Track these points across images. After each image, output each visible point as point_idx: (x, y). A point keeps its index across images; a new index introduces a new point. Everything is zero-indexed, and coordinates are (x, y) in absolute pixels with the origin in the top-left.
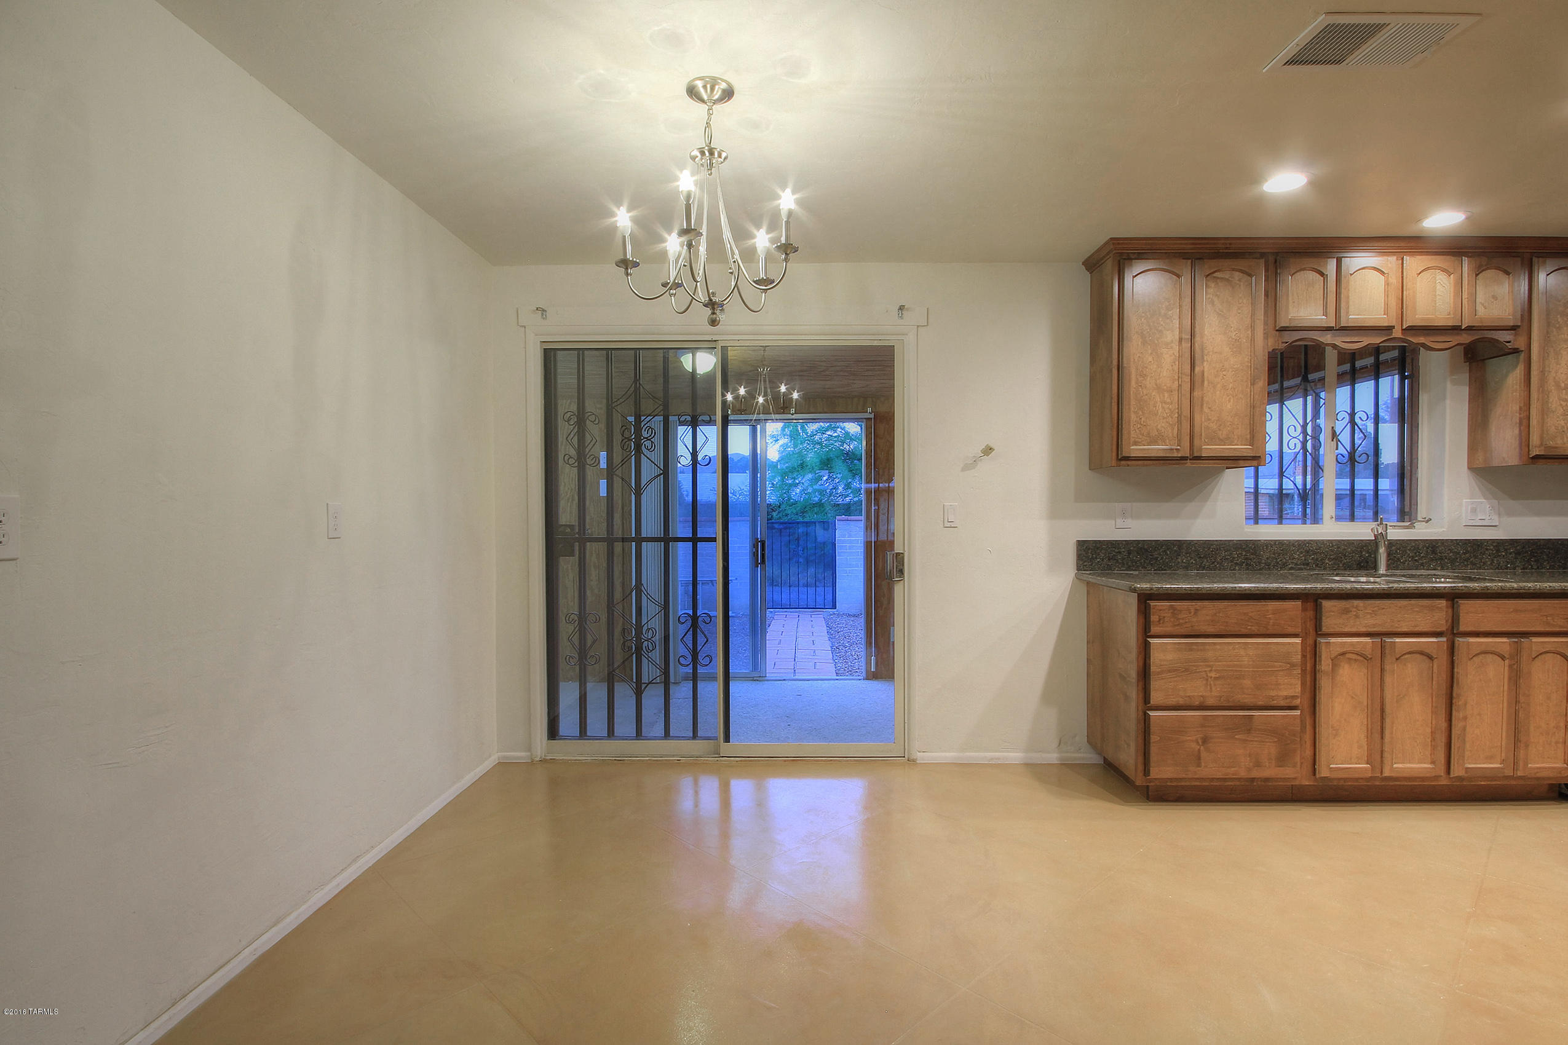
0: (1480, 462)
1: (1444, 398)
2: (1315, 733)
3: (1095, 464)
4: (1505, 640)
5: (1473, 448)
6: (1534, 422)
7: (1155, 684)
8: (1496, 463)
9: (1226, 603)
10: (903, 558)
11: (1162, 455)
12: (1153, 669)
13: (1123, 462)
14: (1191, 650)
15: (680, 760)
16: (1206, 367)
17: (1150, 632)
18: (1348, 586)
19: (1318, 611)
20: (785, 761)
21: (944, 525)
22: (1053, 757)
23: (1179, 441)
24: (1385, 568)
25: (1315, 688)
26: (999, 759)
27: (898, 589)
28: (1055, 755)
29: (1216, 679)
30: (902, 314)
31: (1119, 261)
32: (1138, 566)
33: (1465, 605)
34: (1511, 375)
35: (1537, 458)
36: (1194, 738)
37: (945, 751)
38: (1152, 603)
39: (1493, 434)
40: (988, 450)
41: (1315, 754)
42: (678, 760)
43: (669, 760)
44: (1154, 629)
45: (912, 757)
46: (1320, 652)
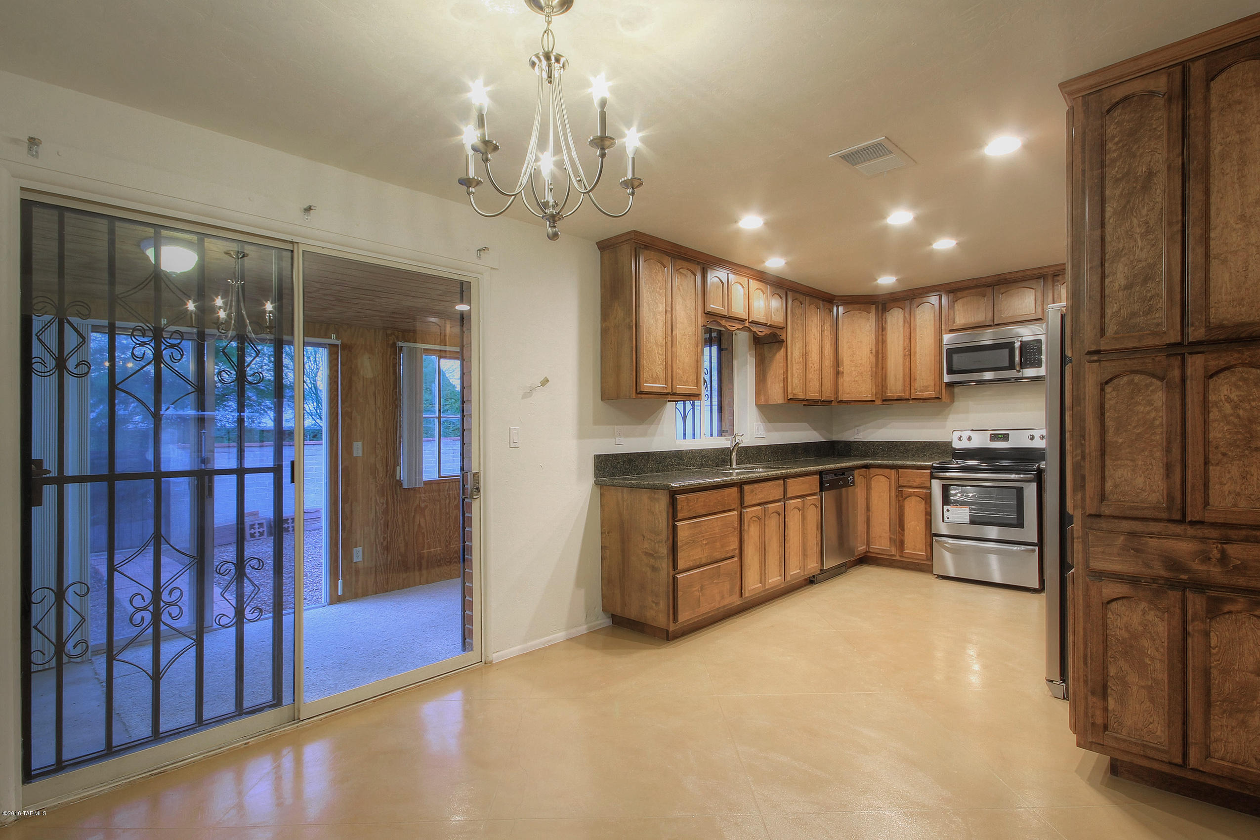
0: (762, 400)
1: (747, 364)
2: (741, 570)
3: (605, 396)
4: (799, 500)
5: (758, 393)
6: (789, 380)
7: (681, 555)
8: (771, 402)
9: (708, 492)
10: (479, 477)
11: (659, 391)
12: (679, 544)
13: (639, 395)
14: (695, 527)
15: (249, 742)
16: (678, 332)
17: (677, 517)
18: (755, 475)
19: (741, 492)
20: (374, 701)
21: (510, 445)
22: (583, 629)
23: (666, 381)
24: (735, 464)
25: (741, 542)
26: (549, 641)
27: (475, 506)
28: (585, 627)
29: (706, 544)
30: (480, 255)
31: (636, 248)
32: (628, 472)
33: (790, 482)
34: (778, 354)
35: (791, 399)
36: (697, 588)
37: (513, 646)
38: (678, 497)
39: (769, 386)
40: (545, 382)
41: (742, 584)
42: (246, 744)
43: (234, 748)
44: (680, 515)
45: (489, 660)
46: (744, 518)
